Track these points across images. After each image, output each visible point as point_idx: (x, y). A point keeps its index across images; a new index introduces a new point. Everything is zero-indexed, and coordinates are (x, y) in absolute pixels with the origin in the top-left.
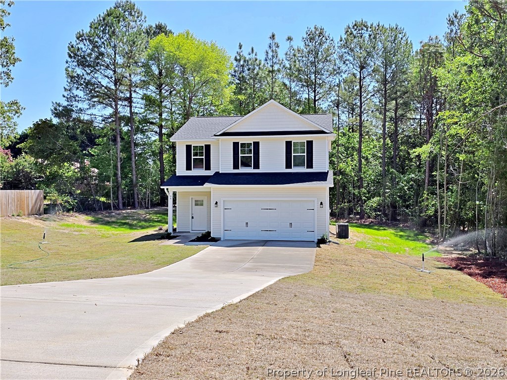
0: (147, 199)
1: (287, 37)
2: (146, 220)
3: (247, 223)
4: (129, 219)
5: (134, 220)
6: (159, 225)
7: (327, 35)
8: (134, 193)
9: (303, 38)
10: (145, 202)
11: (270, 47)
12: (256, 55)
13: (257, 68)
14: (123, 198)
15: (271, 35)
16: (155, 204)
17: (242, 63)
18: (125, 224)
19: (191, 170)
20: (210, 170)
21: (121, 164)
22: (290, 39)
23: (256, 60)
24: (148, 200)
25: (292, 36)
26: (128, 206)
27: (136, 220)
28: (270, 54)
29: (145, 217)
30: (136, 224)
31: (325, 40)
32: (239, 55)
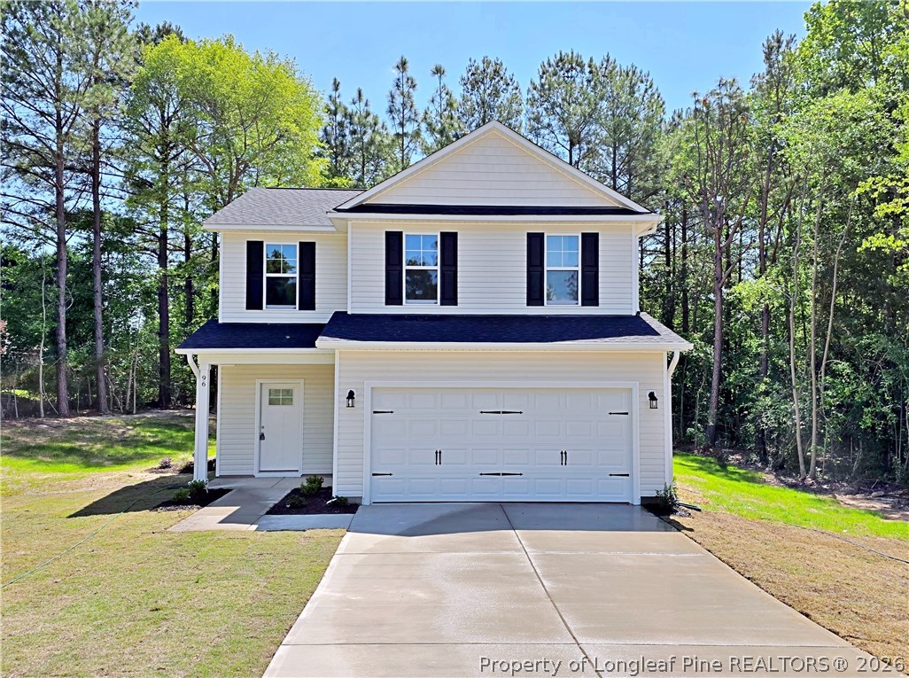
0: (129, 394)
1: (433, 68)
2: (125, 442)
3: (438, 454)
4: (83, 439)
5: (96, 440)
6: (161, 454)
7: (508, 76)
8: (97, 379)
9: (463, 79)
10: (125, 399)
11: (398, 86)
12: (366, 105)
13: (370, 131)
14: (71, 389)
15: (398, 61)
16: (148, 404)
17: (339, 118)
18: (71, 451)
19: (261, 308)
20: (314, 309)
21: (66, 313)
22: (438, 71)
23: (368, 114)
24: (132, 395)
25: (445, 67)
26: (82, 408)
27: (101, 440)
28: (399, 100)
29: (124, 433)
30: (100, 451)
31: (504, 87)
32: (334, 102)
